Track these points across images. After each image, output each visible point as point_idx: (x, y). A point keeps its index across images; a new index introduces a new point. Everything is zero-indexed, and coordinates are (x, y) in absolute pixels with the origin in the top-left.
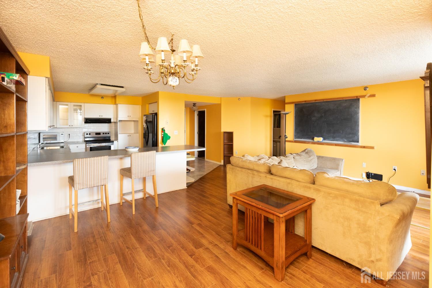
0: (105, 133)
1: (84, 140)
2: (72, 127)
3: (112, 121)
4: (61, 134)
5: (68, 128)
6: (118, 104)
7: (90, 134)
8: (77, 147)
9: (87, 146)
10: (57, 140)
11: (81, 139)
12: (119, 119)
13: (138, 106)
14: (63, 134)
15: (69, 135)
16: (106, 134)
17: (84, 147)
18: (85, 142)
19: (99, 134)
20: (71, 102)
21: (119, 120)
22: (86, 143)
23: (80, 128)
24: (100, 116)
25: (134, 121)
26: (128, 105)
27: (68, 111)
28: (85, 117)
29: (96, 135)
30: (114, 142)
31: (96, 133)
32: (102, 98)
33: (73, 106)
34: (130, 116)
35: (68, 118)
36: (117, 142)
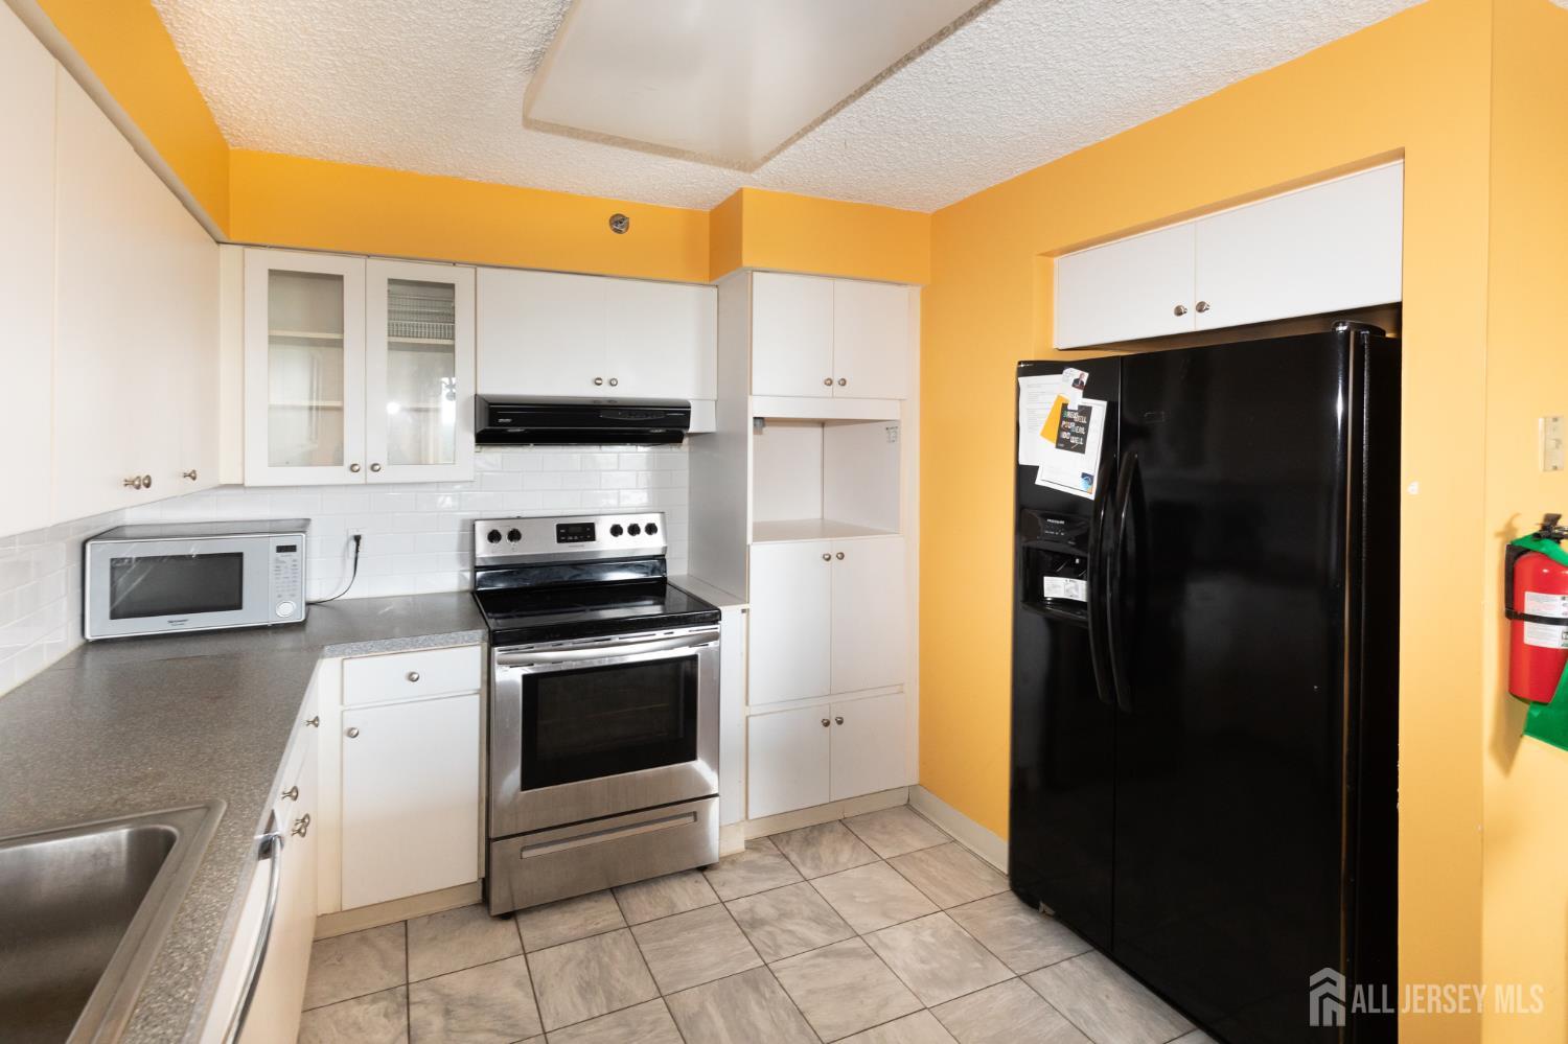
0: (625, 526)
1: (469, 586)
2: (372, 478)
3: (695, 424)
4: (281, 549)
5: (347, 486)
6: (758, 277)
7: (514, 535)
8: (412, 678)
9: (501, 675)
10: (239, 606)
12: (757, 407)
13: (903, 291)
14: (292, 549)
15: (353, 544)
16: (634, 530)
17: (475, 680)
19: (586, 532)
20: (367, 256)
21: (755, 418)
22: (495, 639)
24: (598, 382)
25: (822, 423)
26: (828, 282)
27: (342, 331)
28: (481, 392)
29: (559, 541)
30: (715, 618)
31: (559, 527)
32: (619, 223)
33: (385, 287)
34: (843, 382)
35: (341, 397)
36: (743, 611)
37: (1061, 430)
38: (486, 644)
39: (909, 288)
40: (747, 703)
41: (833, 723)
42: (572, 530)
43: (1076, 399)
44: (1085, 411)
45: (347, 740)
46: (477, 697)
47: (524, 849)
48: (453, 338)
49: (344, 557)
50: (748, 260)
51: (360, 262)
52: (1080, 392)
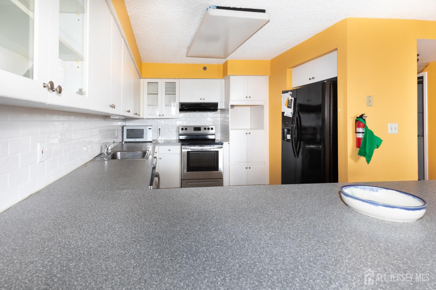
0: (207, 128)
1: (178, 139)
2: (163, 117)
3: (219, 107)
4: (149, 129)
5: (157, 119)
6: (231, 77)
7: (186, 129)
8: (169, 150)
9: (183, 150)
10: (143, 138)
11: (175, 137)
12: (231, 103)
13: (264, 77)
14: (151, 129)
15: (159, 130)
16: (209, 129)
17: (179, 152)
18: (179, 142)
19: (199, 129)
20: (162, 79)
21: (231, 105)
23: (173, 118)
24: (201, 99)
26: (247, 77)
27: (158, 92)
28: (180, 102)
29: (194, 130)
30: (222, 144)
31: (194, 128)
32: (205, 68)
33: (164, 84)
34: (250, 97)
35: (158, 104)
36: (229, 143)
37: (288, 104)
38: (181, 146)
39: (266, 76)
40: (229, 162)
41: (248, 168)
42: (197, 128)
43: (290, 98)
44: (291, 100)
45: (159, 159)
46: (179, 155)
47: (187, 182)
48: (175, 92)
49: (158, 132)
50: (229, 74)
51: (161, 80)
52: (291, 96)
